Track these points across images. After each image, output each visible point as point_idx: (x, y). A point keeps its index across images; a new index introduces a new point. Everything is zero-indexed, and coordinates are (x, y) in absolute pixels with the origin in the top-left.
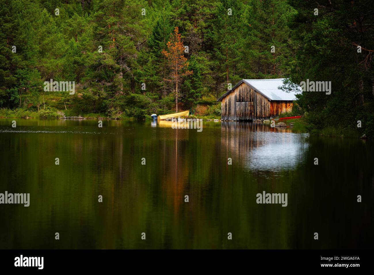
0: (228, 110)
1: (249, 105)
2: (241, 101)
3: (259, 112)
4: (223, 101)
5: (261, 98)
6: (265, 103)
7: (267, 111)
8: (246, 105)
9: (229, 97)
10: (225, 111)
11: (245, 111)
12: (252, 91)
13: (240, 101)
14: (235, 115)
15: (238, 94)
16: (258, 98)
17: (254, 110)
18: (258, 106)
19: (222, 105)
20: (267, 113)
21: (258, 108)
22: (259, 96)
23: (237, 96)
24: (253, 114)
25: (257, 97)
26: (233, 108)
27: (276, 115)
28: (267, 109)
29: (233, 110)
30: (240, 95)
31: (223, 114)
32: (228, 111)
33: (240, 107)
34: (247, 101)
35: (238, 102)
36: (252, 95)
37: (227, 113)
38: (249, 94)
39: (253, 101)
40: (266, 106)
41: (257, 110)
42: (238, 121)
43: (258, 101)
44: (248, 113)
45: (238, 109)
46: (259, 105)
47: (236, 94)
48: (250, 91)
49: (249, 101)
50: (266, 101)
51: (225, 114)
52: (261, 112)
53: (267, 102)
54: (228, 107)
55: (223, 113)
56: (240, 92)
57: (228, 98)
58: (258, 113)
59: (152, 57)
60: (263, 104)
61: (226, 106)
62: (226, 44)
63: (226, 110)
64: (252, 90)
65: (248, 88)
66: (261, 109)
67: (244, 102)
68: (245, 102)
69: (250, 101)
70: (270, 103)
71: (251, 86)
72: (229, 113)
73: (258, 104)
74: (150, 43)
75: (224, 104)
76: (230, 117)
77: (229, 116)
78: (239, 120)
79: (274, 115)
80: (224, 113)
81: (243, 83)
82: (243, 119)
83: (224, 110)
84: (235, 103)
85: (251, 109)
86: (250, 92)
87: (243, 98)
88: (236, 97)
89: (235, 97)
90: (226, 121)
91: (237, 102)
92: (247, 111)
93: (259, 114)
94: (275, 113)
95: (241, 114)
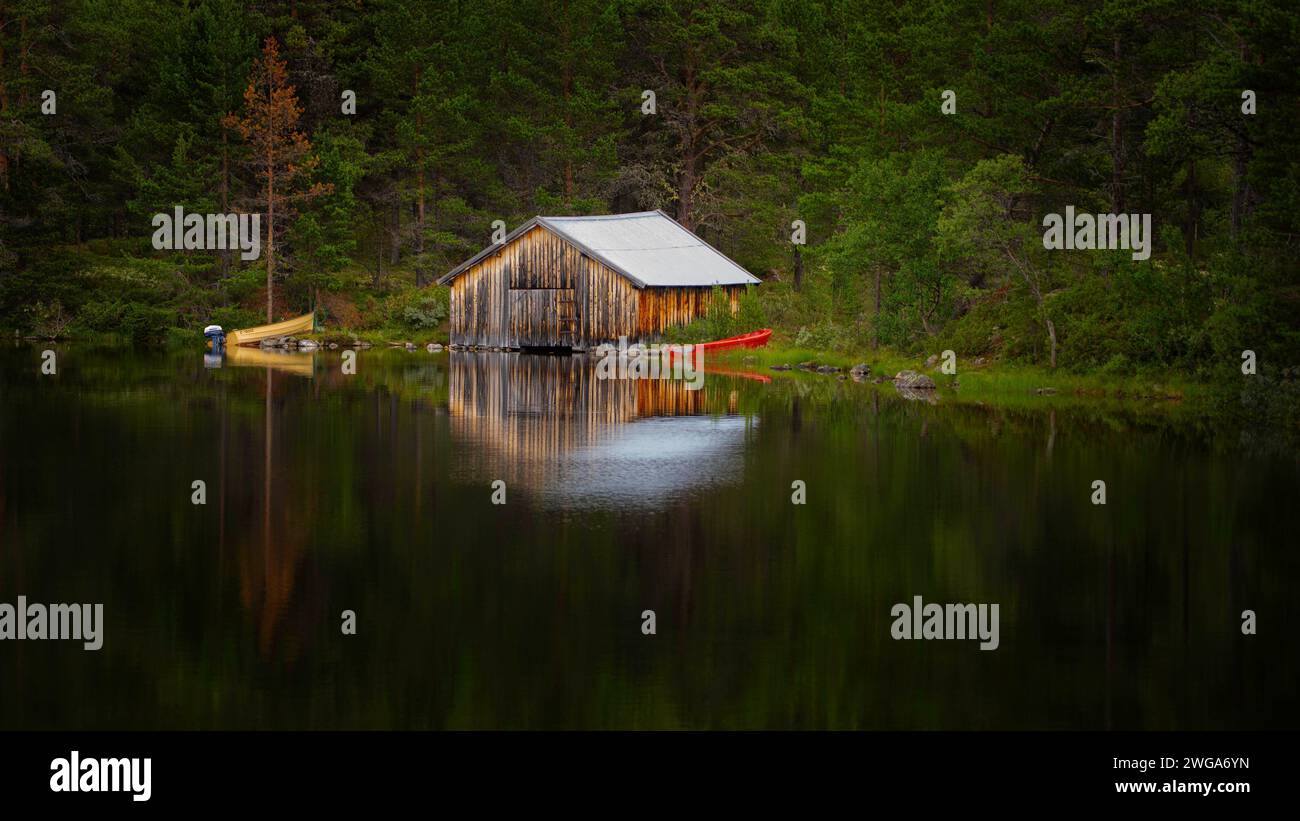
0: (476, 314)
1: (558, 300)
2: (529, 286)
3: (598, 323)
4: (457, 284)
5: (605, 277)
6: (618, 295)
7: (628, 320)
8: (546, 300)
9: (480, 272)
10: (463, 318)
11: (544, 317)
12: (569, 256)
13: (522, 286)
14: (504, 330)
15: (517, 263)
16: (592, 278)
17: (579, 316)
18: (591, 304)
19: (453, 298)
20: (628, 325)
21: (591, 309)
22: (596, 273)
23: (513, 270)
24: (573, 327)
25: (589, 275)
26: (498, 309)
27: (654, 331)
28: (628, 314)
29: (497, 313)
30: (523, 267)
31: (458, 328)
32: (475, 318)
33: (526, 305)
34: (549, 288)
35: (515, 288)
36: (569, 266)
37: (475, 325)
38: (559, 263)
39: (573, 287)
40: (623, 303)
41: (588, 316)
42: (514, 350)
43: (591, 288)
44: (554, 327)
45: (516, 312)
46: (596, 300)
47: (508, 262)
48: (562, 253)
49: (559, 286)
50: (624, 288)
51: (467, 327)
52: (605, 324)
53: (628, 289)
54: (475, 305)
55: (458, 325)
56: (523, 256)
57: (476, 276)
58: (594, 327)
59: (186, 138)
60: (610, 297)
61: (469, 301)
62: (429, 97)
63: (469, 312)
64: (569, 251)
65: (554, 243)
66: (606, 313)
67: (540, 288)
68: (544, 288)
69: (564, 287)
70: (637, 295)
71: (568, 237)
72: (483, 325)
73: (591, 298)
74: (177, 91)
75: (462, 294)
76: (485, 336)
77: (479, 332)
78: (522, 347)
79: (648, 334)
80: (463, 323)
81: (538, 227)
82: (536, 345)
83: (463, 314)
84: (506, 291)
85: (565, 312)
86: (561, 256)
87: (536, 276)
88: (507, 272)
89: (505, 271)
90: (467, 349)
91: (511, 288)
92: (550, 319)
93: (598, 329)
94: (651, 328)
95: (527, 328)
